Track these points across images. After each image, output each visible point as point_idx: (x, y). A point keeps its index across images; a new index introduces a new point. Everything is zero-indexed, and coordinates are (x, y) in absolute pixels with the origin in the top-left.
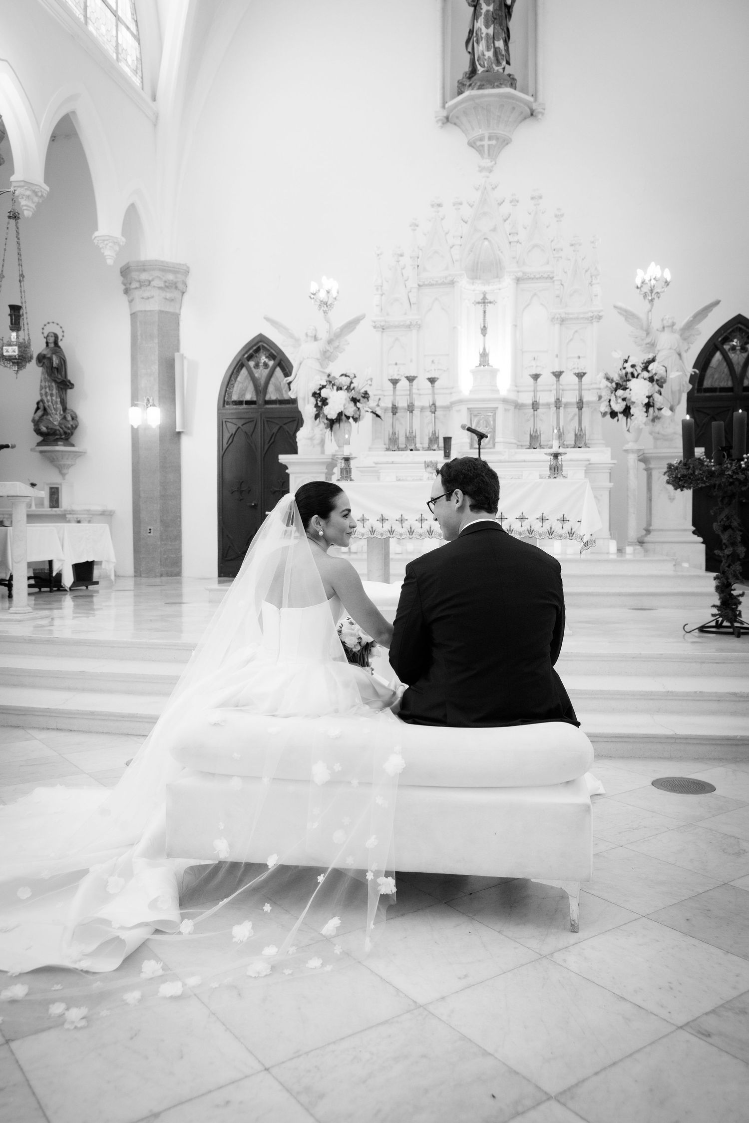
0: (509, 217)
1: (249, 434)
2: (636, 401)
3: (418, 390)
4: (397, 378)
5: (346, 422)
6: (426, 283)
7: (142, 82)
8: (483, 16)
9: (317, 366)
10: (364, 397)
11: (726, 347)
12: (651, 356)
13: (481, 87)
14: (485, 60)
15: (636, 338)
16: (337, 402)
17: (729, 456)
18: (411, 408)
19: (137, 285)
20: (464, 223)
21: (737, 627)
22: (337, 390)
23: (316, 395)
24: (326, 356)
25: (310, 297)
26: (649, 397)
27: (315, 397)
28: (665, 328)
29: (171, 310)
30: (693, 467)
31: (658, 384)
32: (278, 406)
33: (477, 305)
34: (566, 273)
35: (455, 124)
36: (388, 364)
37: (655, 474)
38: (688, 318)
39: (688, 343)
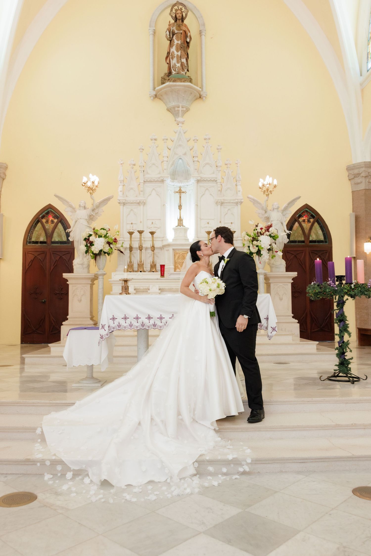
0: (193, 148)
1: (42, 260)
2: (264, 247)
3: (144, 238)
4: (132, 231)
5: (104, 255)
6: (148, 180)
8: (175, 46)
9: (85, 223)
10: (115, 242)
11: (301, 220)
12: (269, 224)
13: (174, 81)
14: (176, 68)
15: (260, 214)
16: (99, 244)
17: (341, 280)
18: (141, 248)
20: (169, 150)
22: (99, 237)
24: (91, 218)
25: (82, 185)
26: (270, 245)
27: (86, 241)
28: (275, 210)
31: (274, 239)
32: (59, 245)
33: (177, 193)
34: (223, 179)
35: (160, 99)
36: (127, 224)
37: (272, 285)
38: (285, 205)
39: (285, 218)
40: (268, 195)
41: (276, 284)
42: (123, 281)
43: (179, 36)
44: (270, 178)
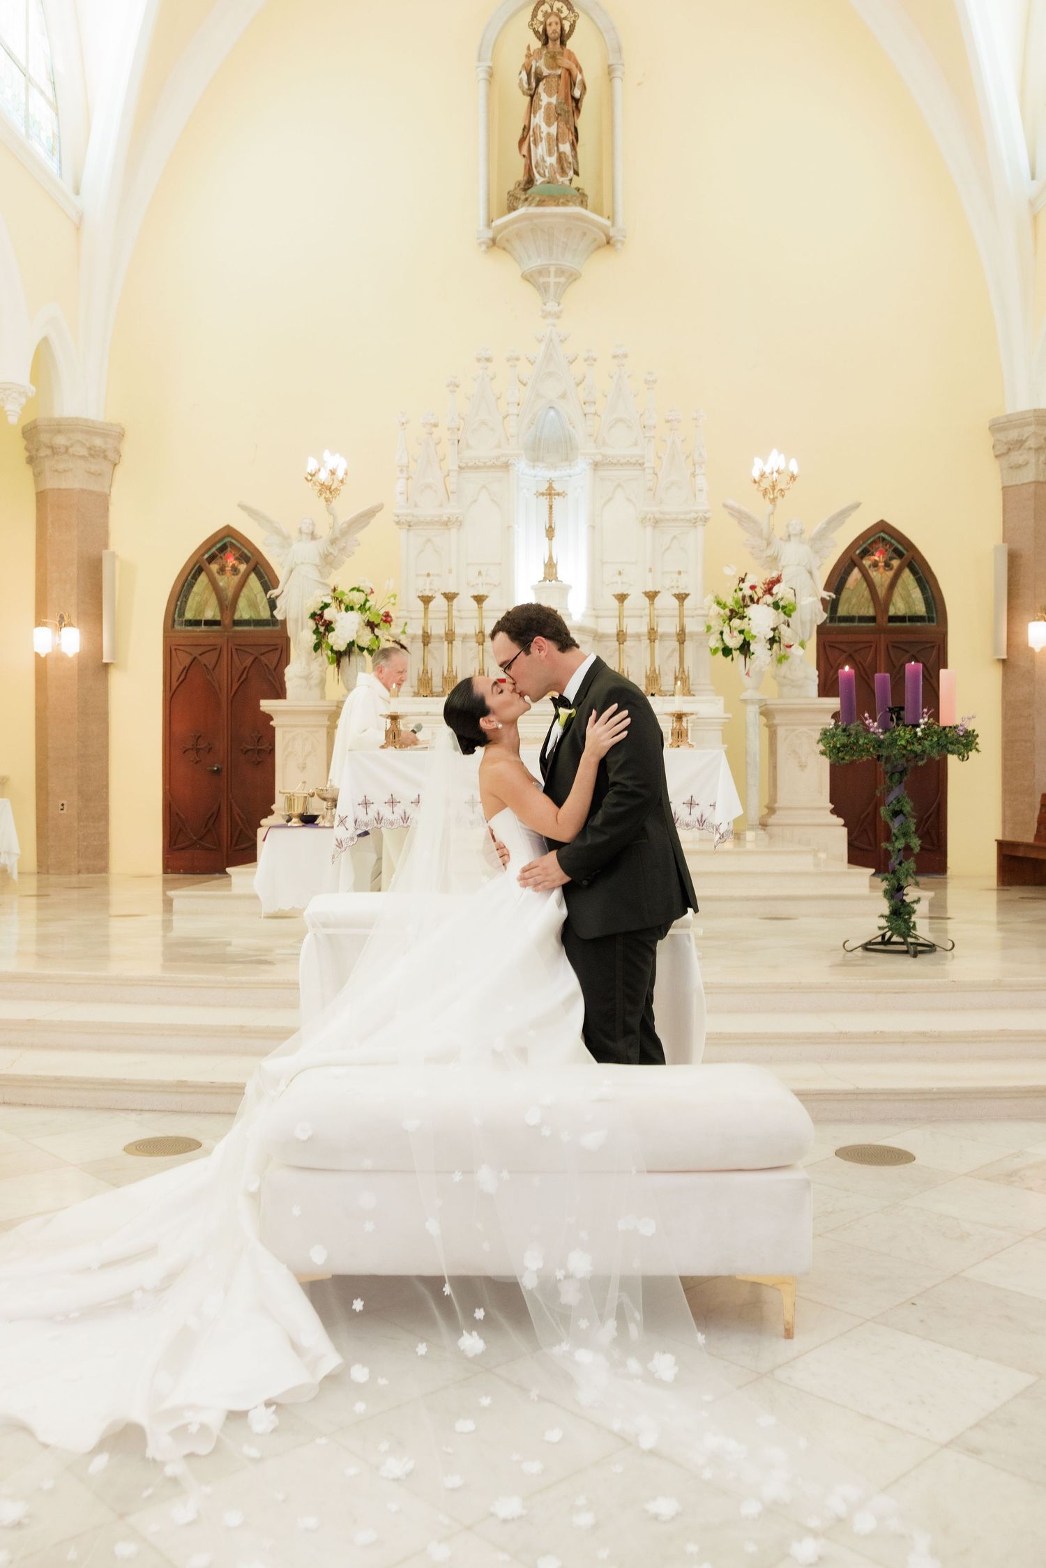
0: (583, 380)
1: (210, 667)
2: (758, 635)
3: (459, 611)
4: (430, 595)
5: (358, 655)
6: (470, 464)
7: (60, 168)
9: (314, 574)
10: (385, 621)
11: (866, 562)
12: (775, 575)
13: (541, 203)
14: (546, 167)
15: (753, 548)
16: (347, 628)
17: (899, 718)
18: (450, 637)
19: (49, 452)
20: (522, 386)
21: (912, 944)
22: (346, 610)
23: (317, 616)
24: (328, 562)
25: (306, 479)
26: (774, 630)
27: (315, 619)
28: (792, 538)
29: (96, 488)
30: (856, 734)
31: (785, 613)
32: (252, 628)
33: (541, 497)
34: (660, 458)
35: (504, 249)
36: (417, 575)
37: (781, 732)
38: (820, 524)
39: (821, 558)
40: (773, 500)
41: (794, 727)
42: (387, 718)
43: (554, 85)
44: (779, 455)
